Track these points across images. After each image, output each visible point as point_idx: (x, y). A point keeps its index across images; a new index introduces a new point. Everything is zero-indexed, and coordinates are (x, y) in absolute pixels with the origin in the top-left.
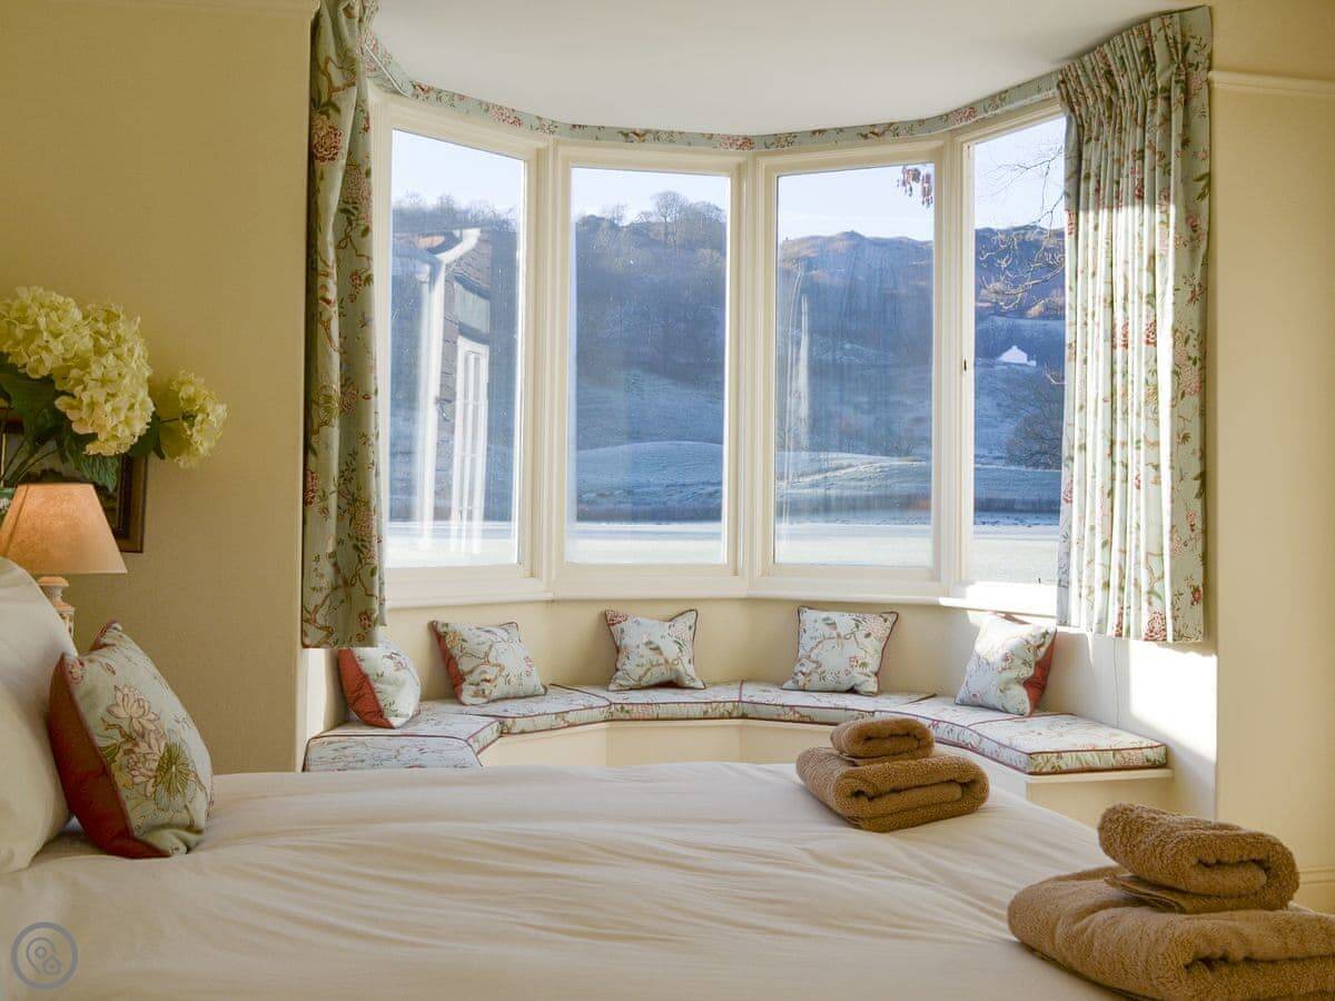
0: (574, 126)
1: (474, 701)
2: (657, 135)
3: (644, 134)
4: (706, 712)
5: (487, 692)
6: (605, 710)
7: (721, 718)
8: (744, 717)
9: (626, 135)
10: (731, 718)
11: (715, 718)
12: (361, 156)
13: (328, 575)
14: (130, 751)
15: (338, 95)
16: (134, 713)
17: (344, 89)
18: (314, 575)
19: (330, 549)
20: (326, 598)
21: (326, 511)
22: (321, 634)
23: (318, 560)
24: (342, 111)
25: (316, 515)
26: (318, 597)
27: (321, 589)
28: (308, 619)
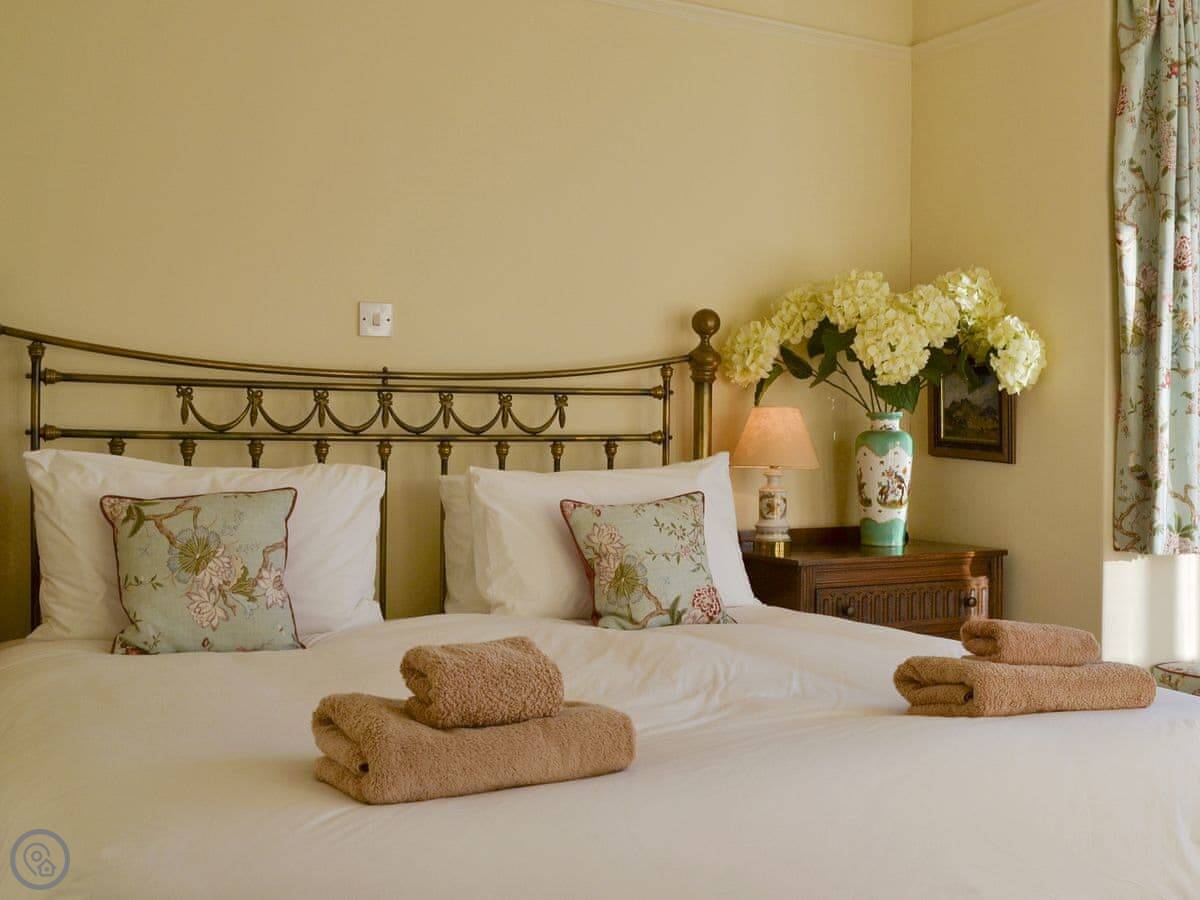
12: (1164, 102)
13: (1133, 486)
14: (598, 564)
15: (1124, 55)
16: (605, 541)
17: (1129, 48)
18: (1118, 486)
19: (1132, 464)
20: (1132, 507)
21: (1126, 429)
22: (1128, 540)
23: (1122, 472)
24: (1127, 69)
25: (1121, 433)
26: (1124, 507)
27: (1125, 500)
28: (1117, 526)
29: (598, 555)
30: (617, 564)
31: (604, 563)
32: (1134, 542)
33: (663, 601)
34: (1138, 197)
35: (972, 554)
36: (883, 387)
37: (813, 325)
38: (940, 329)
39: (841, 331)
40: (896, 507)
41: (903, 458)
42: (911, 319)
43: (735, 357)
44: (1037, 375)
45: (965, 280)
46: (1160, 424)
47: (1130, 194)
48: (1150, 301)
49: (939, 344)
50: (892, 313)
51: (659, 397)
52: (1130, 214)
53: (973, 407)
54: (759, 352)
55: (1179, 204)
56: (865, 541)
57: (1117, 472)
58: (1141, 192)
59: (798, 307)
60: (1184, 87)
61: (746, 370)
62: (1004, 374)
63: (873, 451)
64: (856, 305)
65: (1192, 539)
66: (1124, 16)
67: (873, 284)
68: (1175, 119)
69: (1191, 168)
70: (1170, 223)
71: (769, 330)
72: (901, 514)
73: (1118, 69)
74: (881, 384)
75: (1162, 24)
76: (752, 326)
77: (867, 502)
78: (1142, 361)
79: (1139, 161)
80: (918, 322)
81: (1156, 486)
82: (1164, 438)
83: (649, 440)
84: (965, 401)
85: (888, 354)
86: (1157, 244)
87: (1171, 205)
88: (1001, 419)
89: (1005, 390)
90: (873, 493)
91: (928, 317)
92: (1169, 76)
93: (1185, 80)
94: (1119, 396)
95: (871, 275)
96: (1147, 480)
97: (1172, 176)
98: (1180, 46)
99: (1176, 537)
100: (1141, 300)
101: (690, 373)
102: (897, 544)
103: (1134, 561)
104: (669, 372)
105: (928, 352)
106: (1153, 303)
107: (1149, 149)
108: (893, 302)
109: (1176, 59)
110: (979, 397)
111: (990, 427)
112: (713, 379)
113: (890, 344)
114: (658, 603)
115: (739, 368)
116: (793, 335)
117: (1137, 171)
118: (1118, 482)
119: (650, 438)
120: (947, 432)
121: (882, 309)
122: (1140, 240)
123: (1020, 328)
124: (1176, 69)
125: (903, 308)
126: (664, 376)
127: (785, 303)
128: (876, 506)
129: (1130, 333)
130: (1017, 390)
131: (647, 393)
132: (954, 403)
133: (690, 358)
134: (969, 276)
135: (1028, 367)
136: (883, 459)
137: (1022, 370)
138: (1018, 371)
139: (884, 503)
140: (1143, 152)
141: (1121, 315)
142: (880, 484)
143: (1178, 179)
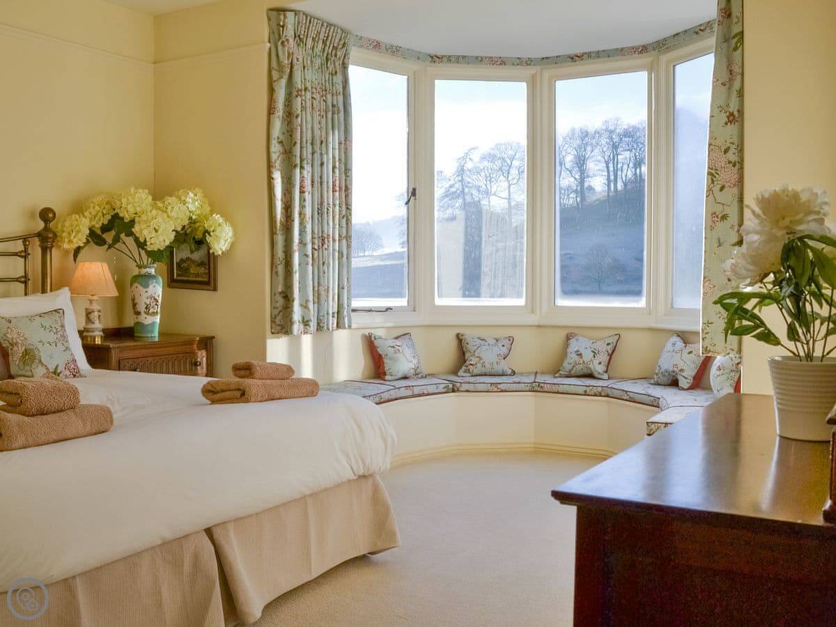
0: (543, 58)
1: (465, 374)
2: (589, 55)
3: (583, 56)
4: (586, 391)
5: (471, 371)
6: (529, 385)
7: (595, 395)
8: (607, 396)
9: (572, 58)
10: (601, 396)
11: (591, 395)
12: (294, 109)
13: (280, 301)
14: (12, 349)
15: (274, 84)
16: (15, 336)
17: (277, 81)
18: (273, 301)
19: (280, 290)
20: (280, 312)
21: (277, 273)
22: (278, 328)
23: (275, 295)
24: (276, 91)
25: (273, 274)
26: (276, 312)
27: (277, 308)
28: (273, 321)
29: (12, 345)
30: (23, 348)
31: (15, 348)
32: (282, 329)
33: (49, 367)
34: (281, 156)
35: (198, 339)
36: (150, 251)
37: (109, 217)
38: (180, 220)
39: (126, 221)
40: (154, 316)
41: (157, 289)
42: (165, 215)
43: (64, 234)
44: (230, 245)
45: (191, 195)
46: (294, 270)
47: (278, 154)
48: (288, 208)
49: (179, 229)
50: (154, 212)
51: (22, 257)
52: (278, 164)
53: (193, 262)
54: (78, 232)
55: (302, 160)
56: (136, 334)
57: (273, 294)
58: (283, 153)
59: (100, 207)
60: (303, 102)
61: (70, 241)
62: (214, 244)
63: (141, 285)
64: (135, 207)
65: (310, 327)
66: (274, 64)
67: (144, 196)
68: (299, 119)
69: (307, 143)
70: (298, 170)
71: (84, 220)
72: (157, 319)
73: (271, 91)
74: (149, 249)
75: (293, 69)
76: (73, 218)
77: (138, 313)
78: (284, 238)
79: (282, 138)
80: (168, 217)
81: (293, 301)
82: (296, 277)
83: (17, 281)
84: (188, 259)
85: (154, 234)
86: (290, 180)
87: (298, 161)
88: (209, 268)
89: (213, 253)
90: (142, 308)
91: (174, 214)
92: (297, 96)
93: (304, 98)
94: (273, 256)
95: (141, 191)
96: (287, 297)
97: (298, 146)
98: (302, 81)
99: (302, 326)
100: (283, 208)
101: (39, 243)
102: (156, 335)
103: (281, 339)
104: (28, 243)
105: (174, 233)
106: (289, 210)
107: (286, 132)
108: (154, 206)
109: (300, 87)
110: (198, 256)
111: (203, 272)
112: (52, 247)
113: (155, 229)
114: (47, 369)
115: (66, 240)
116: (97, 223)
117: (281, 142)
118: (273, 299)
119: (17, 280)
120: (178, 275)
121: (149, 210)
122: (282, 178)
123: (221, 220)
124: (300, 93)
125: (159, 209)
126: (25, 245)
127: (92, 204)
128: (144, 315)
129: (278, 224)
130: (220, 253)
131: (15, 254)
132: (182, 259)
133: (39, 235)
134: (192, 192)
135: (226, 241)
136: (147, 290)
137: (222, 242)
138: (221, 242)
139: (147, 313)
140: (284, 133)
141: (273, 215)
142: (145, 303)
143: (301, 148)
